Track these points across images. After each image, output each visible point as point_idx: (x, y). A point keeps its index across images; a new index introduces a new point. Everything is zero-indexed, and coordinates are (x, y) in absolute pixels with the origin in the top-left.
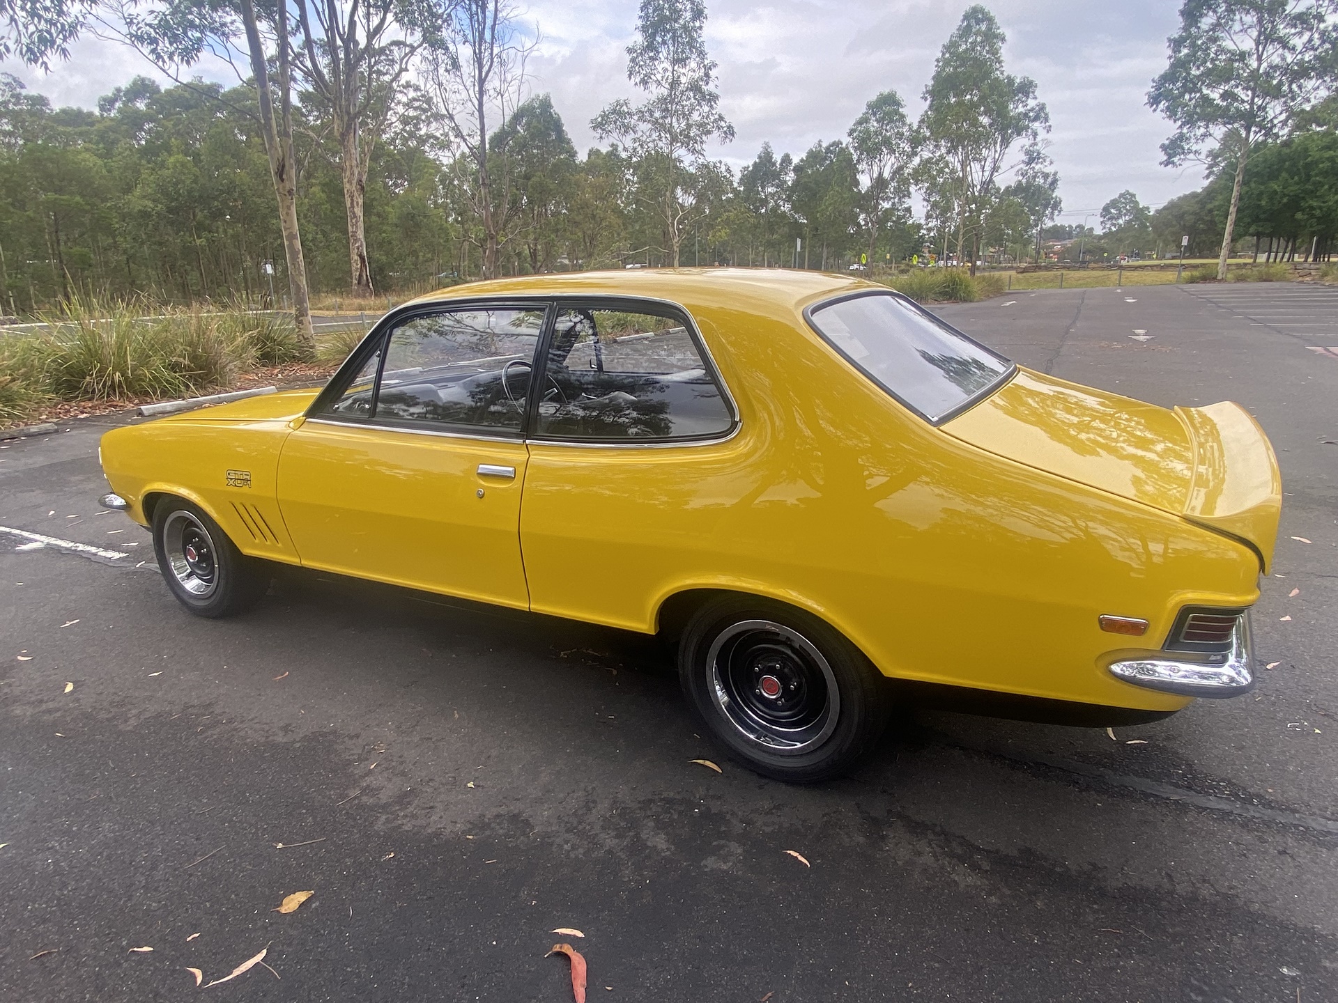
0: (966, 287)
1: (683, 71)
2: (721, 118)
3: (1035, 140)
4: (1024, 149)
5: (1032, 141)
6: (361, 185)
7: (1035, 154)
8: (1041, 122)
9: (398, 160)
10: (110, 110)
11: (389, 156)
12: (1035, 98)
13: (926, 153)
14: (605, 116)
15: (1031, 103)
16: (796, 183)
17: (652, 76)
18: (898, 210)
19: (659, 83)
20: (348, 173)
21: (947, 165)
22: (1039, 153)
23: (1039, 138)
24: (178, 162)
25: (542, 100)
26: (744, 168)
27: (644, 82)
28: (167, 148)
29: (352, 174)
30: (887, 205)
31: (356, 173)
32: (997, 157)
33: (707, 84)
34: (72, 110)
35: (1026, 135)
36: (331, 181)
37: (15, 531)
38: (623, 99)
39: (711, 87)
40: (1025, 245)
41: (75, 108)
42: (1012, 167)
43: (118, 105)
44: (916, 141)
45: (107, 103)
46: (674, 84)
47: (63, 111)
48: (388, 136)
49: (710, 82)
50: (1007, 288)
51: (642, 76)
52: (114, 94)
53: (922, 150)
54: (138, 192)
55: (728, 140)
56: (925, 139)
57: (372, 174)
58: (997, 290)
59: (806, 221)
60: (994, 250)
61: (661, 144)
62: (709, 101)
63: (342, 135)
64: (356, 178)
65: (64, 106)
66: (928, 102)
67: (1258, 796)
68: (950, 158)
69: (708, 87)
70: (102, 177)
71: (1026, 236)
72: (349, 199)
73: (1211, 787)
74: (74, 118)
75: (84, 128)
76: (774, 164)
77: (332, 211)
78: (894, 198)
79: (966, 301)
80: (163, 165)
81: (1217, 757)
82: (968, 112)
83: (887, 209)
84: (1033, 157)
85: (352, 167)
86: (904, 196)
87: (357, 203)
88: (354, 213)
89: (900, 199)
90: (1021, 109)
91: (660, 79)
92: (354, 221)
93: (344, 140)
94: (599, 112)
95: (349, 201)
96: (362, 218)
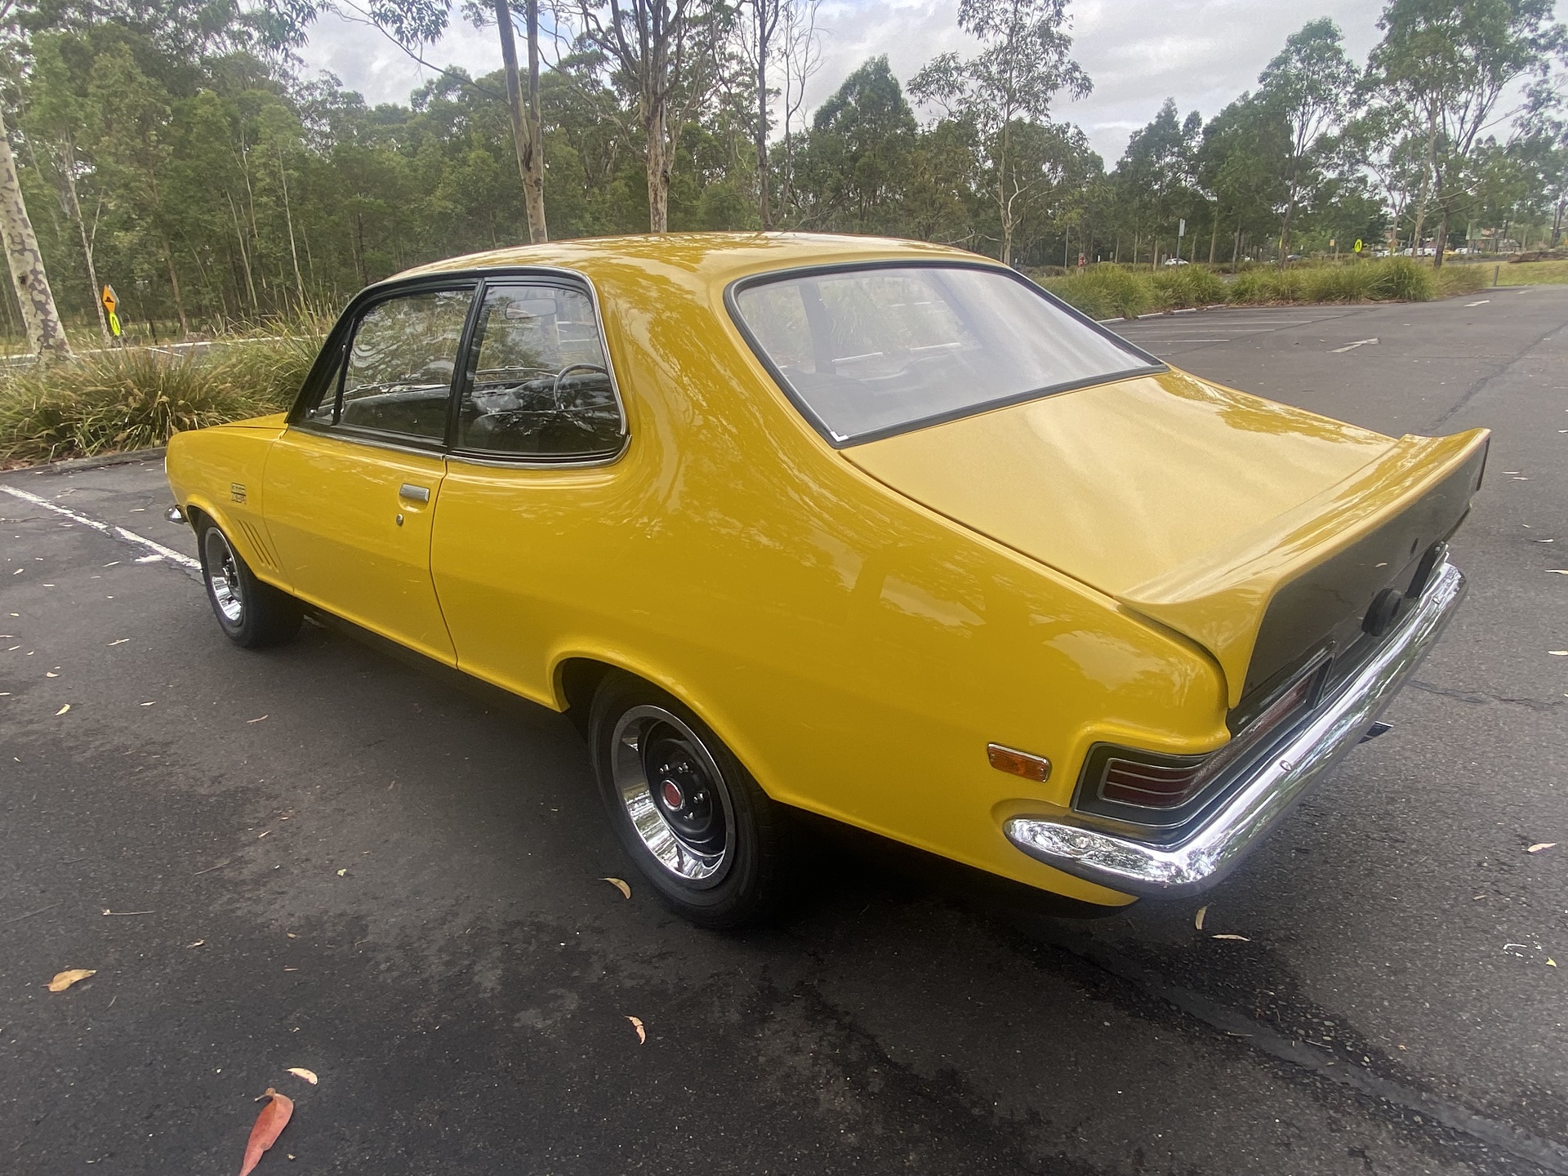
0: (1419, 281)
1: (1026, 10)
2: (1075, 68)
3: (1545, 75)
4: (1527, 90)
5: (1540, 77)
6: (665, 177)
7: (1544, 95)
8: (1558, 52)
9: (715, 146)
10: (421, 105)
11: (705, 142)
12: (1551, 18)
13: (1378, 101)
14: (925, 75)
15: (1544, 25)
16: (1203, 150)
17: (990, 21)
18: (1348, 181)
19: (997, 28)
20: (652, 164)
21: (1406, 115)
22: (1549, 93)
23: (1551, 73)
24: (478, 157)
25: (877, 63)
26: (1136, 133)
27: (979, 29)
28: (469, 144)
29: (657, 164)
30: (1331, 175)
31: (661, 162)
32: (1484, 103)
33: (1058, 24)
34: (388, 107)
35: (1531, 70)
36: (637, 173)
37: (149, 543)
38: (950, 52)
39: (1063, 29)
40: (1536, 225)
41: (390, 104)
42: (1507, 115)
43: (430, 98)
44: (1368, 85)
45: (419, 97)
46: (1015, 29)
47: (379, 108)
48: (706, 118)
49: (1063, 22)
50: (1492, 283)
51: (977, 20)
52: (426, 87)
53: (1372, 97)
54: (439, 193)
55: (1082, 96)
56: (1377, 82)
57: (682, 164)
58: (1473, 285)
59: (1215, 199)
60: (1488, 233)
61: (993, 105)
62: (1059, 45)
63: (648, 119)
64: (660, 169)
65: (380, 103)
66: (1386, 31)
67: (1378, 1053)
68: (1409, 106)
69: (1058, 29)
70: (405, 177)
71: (1539, 213)
72: (653, 194)
73: (1307, 1025)
74: (389, 114)
75: (397, 126)
76: (1175, 126)
77: (635, 208)
78: (1343, 165)
79: (1416, 300)
80: (464, 162)
81: (1348, 979)
82: (1441, 42)
83: (1330, 180)
84: (1539, 99)
85: (656, 156)
86: (1358, 162)
87: (661, 197)
88: (657, 209)
89: (1351, 165)
90: (1527, 34)
91: (998, 23)
92: (657, 219)
93: (649, 125)
94: (918, 72)
95: (653, 196)
96: (665, 216)
